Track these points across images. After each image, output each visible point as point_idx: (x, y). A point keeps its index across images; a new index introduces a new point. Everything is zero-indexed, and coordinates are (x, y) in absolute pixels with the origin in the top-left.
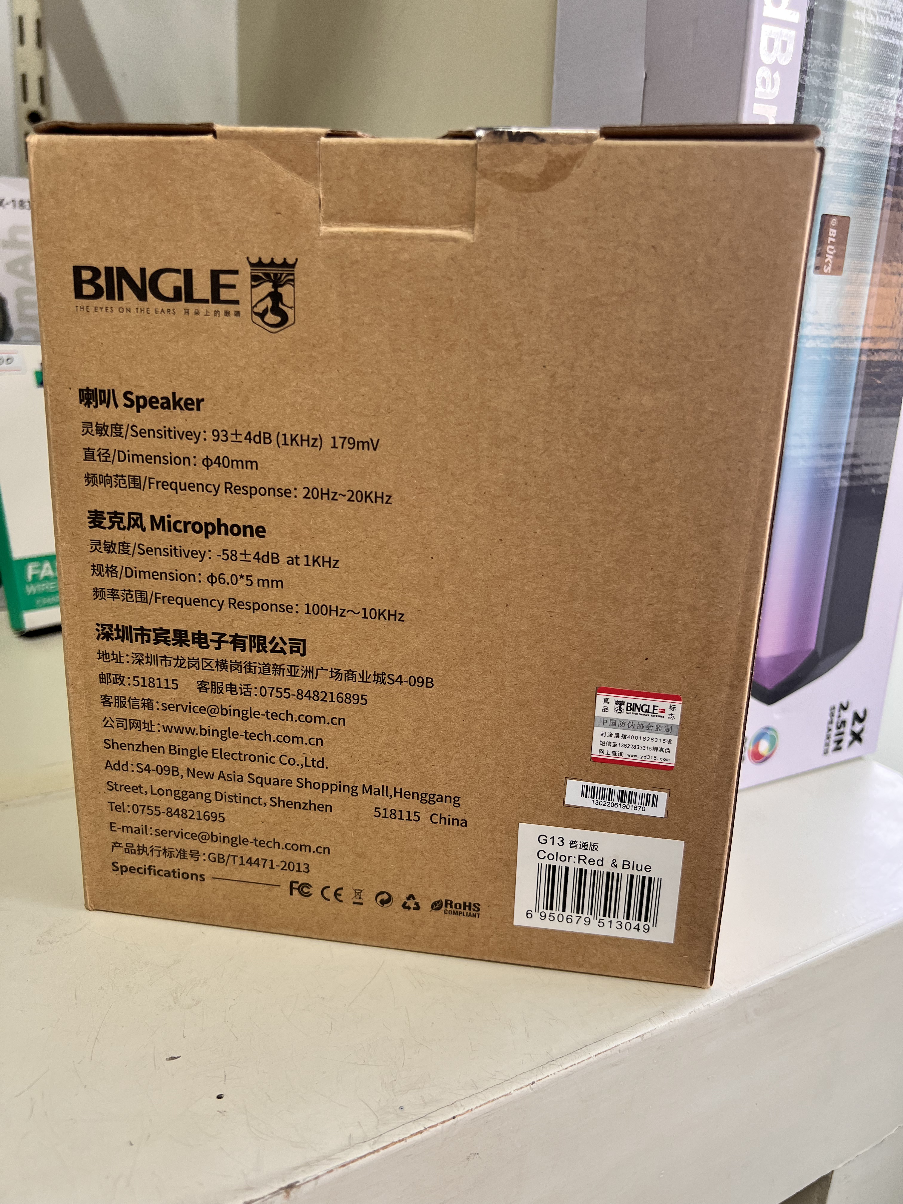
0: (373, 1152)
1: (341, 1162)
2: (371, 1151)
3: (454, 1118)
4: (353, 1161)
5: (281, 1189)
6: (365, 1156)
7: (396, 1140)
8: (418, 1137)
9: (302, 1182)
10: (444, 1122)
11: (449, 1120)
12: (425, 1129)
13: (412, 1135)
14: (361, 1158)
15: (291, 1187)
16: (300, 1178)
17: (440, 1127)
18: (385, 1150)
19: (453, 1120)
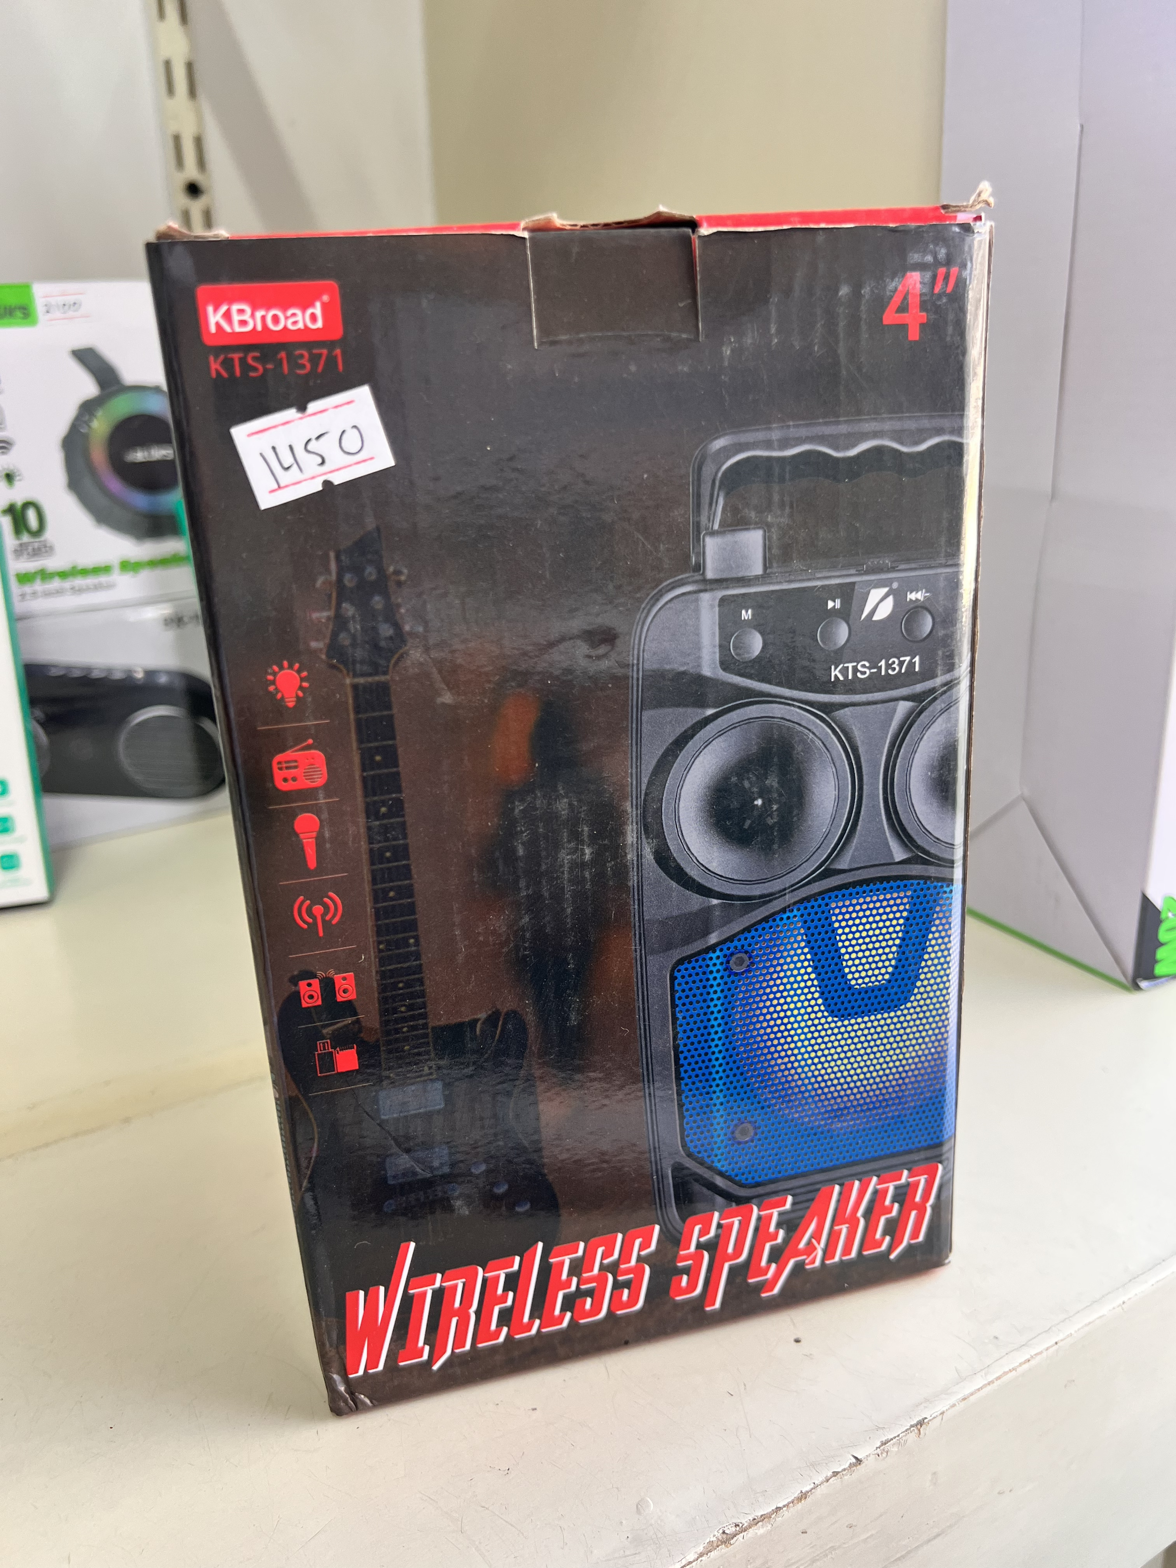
0: (989, 1384)
1: (960, 1396)
2: (986, 1382)
3: (1056, 1343)
4: (972, 1394)
5: (912, 1426)
6: (981, 1388)
7: (1007, 1370)
8: (1026, 1366)
9: (929, 1418)
10: (1047, 1349)
11: (1052, 1346)
12: (1032, 1357)
13: (1021, 1365)
14: (979, 1390)
15: (921, 1423)
16: (927, 1414)
17: (1045, 1354)
18: (999, 1381)
19: (1056, 1347)
